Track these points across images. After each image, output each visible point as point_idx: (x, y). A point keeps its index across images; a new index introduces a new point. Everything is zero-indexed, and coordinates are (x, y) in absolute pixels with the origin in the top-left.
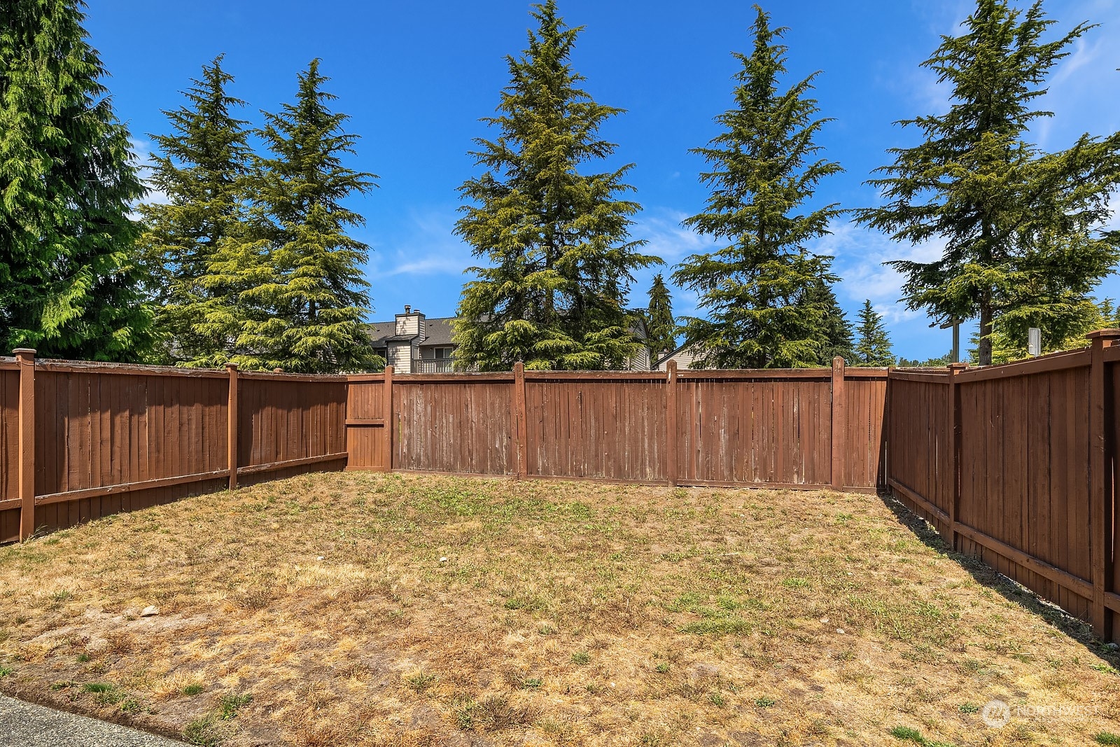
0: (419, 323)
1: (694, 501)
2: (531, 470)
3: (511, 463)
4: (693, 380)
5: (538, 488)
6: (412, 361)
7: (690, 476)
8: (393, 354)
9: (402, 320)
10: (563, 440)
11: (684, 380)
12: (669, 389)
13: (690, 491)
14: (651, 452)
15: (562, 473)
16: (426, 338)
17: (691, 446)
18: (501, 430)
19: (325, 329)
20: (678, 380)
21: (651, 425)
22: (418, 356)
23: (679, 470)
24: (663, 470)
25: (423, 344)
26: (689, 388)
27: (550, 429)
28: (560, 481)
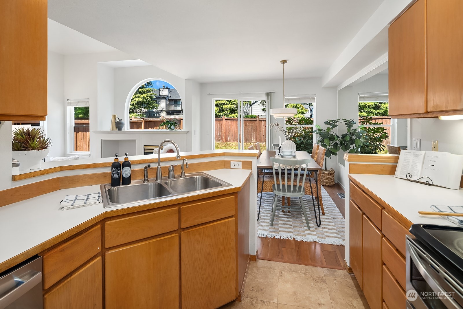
0: (168, 91)
1: (262, 146)
2: (226, 140)
3: (222, 139)
4: (262, 120)
5: (229, 144)
6: (166, 105)
7: (262, 141)
8: (159, 102)
9: (161, 90)
10: (234, 133)
11: (260, 120)
12: (257, 122)
13: (262, 144)
14: (253, 136)
15: (234, 141)
16: (171, 96)
17: (262, 134)
18: (219, 131)
19: (142, 96)
20: (259, 120)
21: (253, 130)
22: (168, 103)
23: (259, 139)
24: (256, 140)
25: (170, 99)
26: (261, 122)
27: (231, 131)
28: (233, 142)
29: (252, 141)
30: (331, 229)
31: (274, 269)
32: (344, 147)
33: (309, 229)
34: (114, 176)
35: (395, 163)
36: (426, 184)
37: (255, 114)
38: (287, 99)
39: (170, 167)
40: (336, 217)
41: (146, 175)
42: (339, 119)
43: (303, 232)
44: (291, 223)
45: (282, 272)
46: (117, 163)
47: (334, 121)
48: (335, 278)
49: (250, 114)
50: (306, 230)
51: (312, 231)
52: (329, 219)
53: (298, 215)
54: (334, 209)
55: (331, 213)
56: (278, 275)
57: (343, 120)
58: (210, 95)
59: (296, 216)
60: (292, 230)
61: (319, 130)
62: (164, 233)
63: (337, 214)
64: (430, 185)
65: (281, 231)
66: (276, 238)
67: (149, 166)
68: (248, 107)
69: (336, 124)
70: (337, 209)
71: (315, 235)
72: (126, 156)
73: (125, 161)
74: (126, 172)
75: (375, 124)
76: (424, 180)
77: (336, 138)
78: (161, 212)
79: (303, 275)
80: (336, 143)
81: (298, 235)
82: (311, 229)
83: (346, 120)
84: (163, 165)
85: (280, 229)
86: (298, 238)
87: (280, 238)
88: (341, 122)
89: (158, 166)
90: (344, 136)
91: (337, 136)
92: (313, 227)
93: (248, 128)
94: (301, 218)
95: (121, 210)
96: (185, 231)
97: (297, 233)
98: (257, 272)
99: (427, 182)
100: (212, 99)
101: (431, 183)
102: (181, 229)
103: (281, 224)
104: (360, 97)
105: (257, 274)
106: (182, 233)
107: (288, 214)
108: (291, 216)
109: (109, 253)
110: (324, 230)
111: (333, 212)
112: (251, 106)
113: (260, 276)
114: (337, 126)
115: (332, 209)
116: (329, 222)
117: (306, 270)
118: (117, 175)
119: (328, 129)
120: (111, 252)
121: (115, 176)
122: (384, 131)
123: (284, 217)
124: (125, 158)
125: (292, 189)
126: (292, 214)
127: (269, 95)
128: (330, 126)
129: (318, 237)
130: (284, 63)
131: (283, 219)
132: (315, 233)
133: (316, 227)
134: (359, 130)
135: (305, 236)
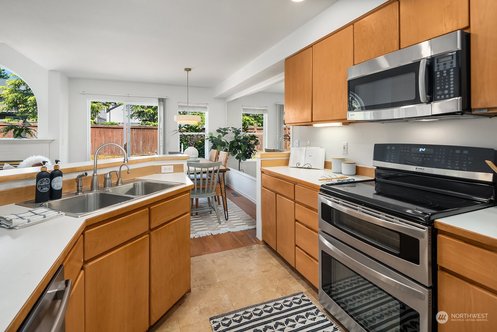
29: (119, 153)
30: (237, 220)
31: (206, 260)
32: (232, 152)
33: (220, 224)
34: (42, 189)
35: (287, 157)
36: (308, 168)
37: (115, 122)
38: (181, 106)
39: (106, 175)
40: (236, 210)
41: (80, 185)
42: (229, 128)
43: (217, 227)
44: (203, 223)
45: (214, 260)
46: (44, 173)
47: (225, 129)
48: (254, 251)
49: (108, 121)
50: (218, 225)
51: (223, 225)
52: (232, 213)
53: (206, 215)
54: (232, 205)
55: (232, 209)
56: (212, 263)
57: (232, 128)
58: (84, 94)
59: (205, 216)
60: (207, 228)
61: (211, 137)
62: (137, 235)
63: (236, 208)
64: (310, 169)
65: (197, 231)
66: (196, 237)
67: (86, 174)
68: (105, 113)
69: (226, 131)
70: (235, 205)
71: (227, 227)
72: (57, 163)
73: (55, 170)
74: (57, 184)
75: (250, 132)
76: (306, 166)
77: (226, 144)
78: (135, 214)
79: (231, 257)
80: (226, 149)
81: (213, 230)
82: (222, 223)
83: (234, 128)
84: (100, 172)
85: (196, 230)
86: (215, 233)
87: (199, 237)
88: (230, 130)
89: (94, 173)
90: (232, 143)
91: (227, 142)
92: (222, 222)
93: (114, 137)
94: (210, 217)
95: (101, 216)
96: (154, 231)
97: (212, 229)
98: (193, 267)
99: (309, 167)
100: (87, 99)
101: (310, 167)
102: (151, 230)
103: (195, 225)
104: (243, 109)
105: (194, 268)
106: (152, 233)
107: (197, 216)
108: (200, 218)
109: (88, 265)
110: (232, 222)
111: (233, 208)
112: (109, 111)
113: (197, 269)
114: (227, 133)
115: (231, 205)
116: (233, 215)
117: (232, 253)
118: (47, 188)
119: (219, 136)
120: (90, 264)
121: (44, 189)
122: (256, 139)
123: (195, 220)
124: (56, 166)
125: (206, 190)
126: (201, 216)
127: (162, 100)
128: (221, 134)
129: (230, 228)
130: (188, 71)
131: (194, 221)
132: (226, 226)
133: (226, 221)
134: (242, 138)
135: (219, 229)
